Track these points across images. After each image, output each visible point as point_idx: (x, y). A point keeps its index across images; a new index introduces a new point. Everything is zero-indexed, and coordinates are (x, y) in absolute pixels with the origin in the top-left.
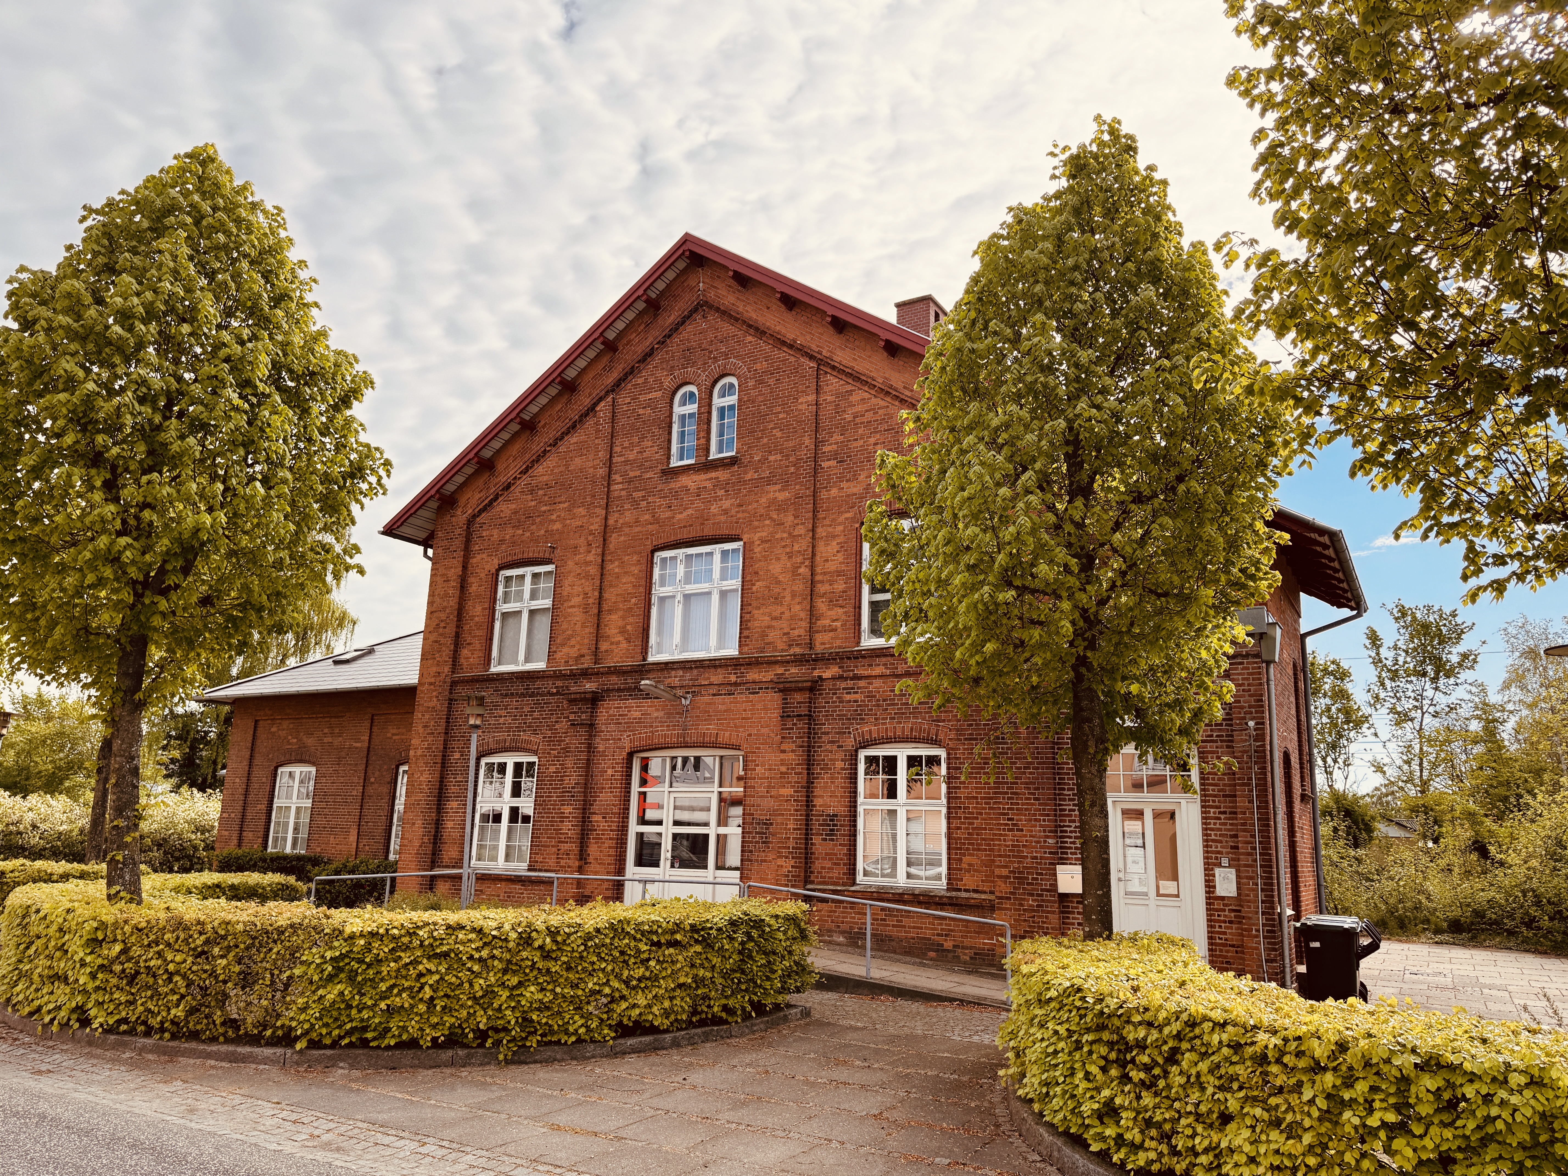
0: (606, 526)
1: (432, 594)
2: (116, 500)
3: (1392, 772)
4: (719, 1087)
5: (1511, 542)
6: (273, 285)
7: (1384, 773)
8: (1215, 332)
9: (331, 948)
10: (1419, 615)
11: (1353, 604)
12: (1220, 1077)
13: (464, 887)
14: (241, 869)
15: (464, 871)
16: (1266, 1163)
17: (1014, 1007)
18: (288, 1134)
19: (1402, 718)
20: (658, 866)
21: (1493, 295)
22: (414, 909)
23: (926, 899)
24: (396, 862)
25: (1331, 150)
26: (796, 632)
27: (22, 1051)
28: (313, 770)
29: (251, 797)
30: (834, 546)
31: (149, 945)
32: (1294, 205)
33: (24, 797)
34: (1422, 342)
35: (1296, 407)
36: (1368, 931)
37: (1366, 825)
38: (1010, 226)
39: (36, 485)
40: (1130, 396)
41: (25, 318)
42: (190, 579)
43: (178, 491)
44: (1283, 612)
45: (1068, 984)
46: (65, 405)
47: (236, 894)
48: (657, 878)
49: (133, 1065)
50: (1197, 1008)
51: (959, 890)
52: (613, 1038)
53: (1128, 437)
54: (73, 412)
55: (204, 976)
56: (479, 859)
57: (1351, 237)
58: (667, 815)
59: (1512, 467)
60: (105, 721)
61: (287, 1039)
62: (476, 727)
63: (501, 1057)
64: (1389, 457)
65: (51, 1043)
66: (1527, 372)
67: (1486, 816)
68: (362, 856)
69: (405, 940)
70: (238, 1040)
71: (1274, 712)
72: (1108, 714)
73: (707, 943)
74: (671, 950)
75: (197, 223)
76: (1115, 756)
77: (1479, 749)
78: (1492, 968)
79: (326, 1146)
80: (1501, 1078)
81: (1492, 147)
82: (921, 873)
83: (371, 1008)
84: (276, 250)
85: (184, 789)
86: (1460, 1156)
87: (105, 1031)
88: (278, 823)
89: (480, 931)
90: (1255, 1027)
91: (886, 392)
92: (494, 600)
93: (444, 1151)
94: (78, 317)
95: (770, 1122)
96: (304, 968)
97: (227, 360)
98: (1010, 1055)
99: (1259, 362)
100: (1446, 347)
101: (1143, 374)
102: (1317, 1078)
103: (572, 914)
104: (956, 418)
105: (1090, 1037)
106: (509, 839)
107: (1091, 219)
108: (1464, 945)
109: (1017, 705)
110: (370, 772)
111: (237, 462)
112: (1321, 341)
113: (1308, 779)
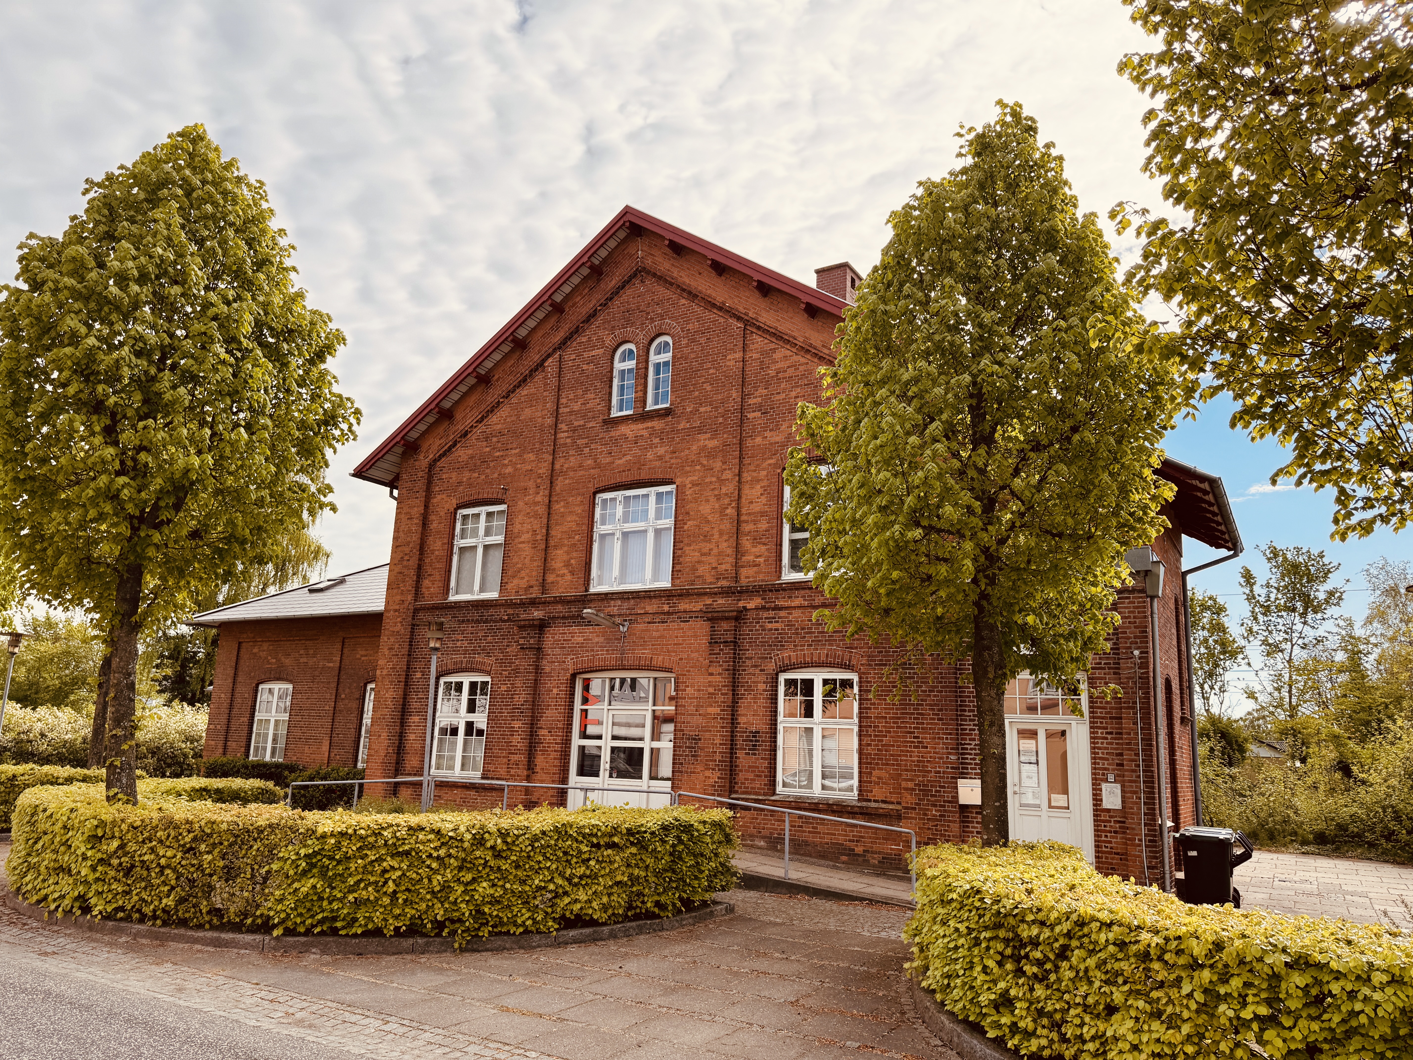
0: (553, 470)
1: (397, 530)
2: (116, 443)
3: (1263, 699)
4: (652, 975)
5: (1377, 488)
6: (256, 251)
7: (1256, 699)
8: (1108, 296)
9: (305, 846)
10: (1289, 556)
11: (1230, 545)
12: (1107, 972)
13: (424, 793)
14: (225, 775)
15: (425, 779)
16: (1147, 1050)
17: (919, 906)
18: (266, 1012)
19: (1272, 649)
20: (597, 775)
21: (1364, 264)
22: (379, 812)
23: (839, 808)
24: (364, 770)
25: (1216, 128)
26: (724, 567)
27: (30, 935)
28: (290, 687)
29: (235, 711)
30: (758, 490)
31: (143, 842)
32: (1182, 179)
33: (34, 709)
34: (1298, 305)
35: (1182, 363)
36: (1241, 842)
37: (1240, 746)
38: (921, 198)
39: (45, 430)
40: (1029, 353)
41: (34, 280)
42: (182, 514)
43: (171, 436)
44: (1166, 552)
45: (968, 887)
46: (70, 358)
47: (221, 796)
48: (596, 786)
49: (130, 948)
50: (1085, 908)
51: (870, 801)
52: (557, 930)
53: (1028, 391)
54: (77, 364)
55: (192, 870)
56: (438, 768)
57: (1234, 206)
58: (606, 730)
59: (1379, 420)
60: (105, 641)
61: (265, 927)
62: (436, 649)
63: (456, 945)
64: (1268, 410)
65: (56, 928)
66: (1395, 332)
67: (1350, 738)
68: (334, 765)
69: (371, 839)
70: (222, 927)
71: (1157, 642)
72: (1006, 643)
73: (642, 845)
74: (610, 851)
75: (188, 194)
76: (1012, 681)
77: (1343, 678)
78: (1355, 877)
79: (300, 1023)
80: (1365, 976)
81: (1365, 126)
82: (835, 785)
83: (340, 900)
84: (259, 219)
85: (176, 703)
86: (1326, 1047)
87: (104, 918)
88: (258, 735)
89: (438, 832)
90: (1138, 927)
91: (806, 350)
92: (453, 536)
93: (405, 1029)
94: (82, 279)
95: (697, 1007)
96: (281, 864)
97: (215, 318)
98: (915, 949)
99: (1148, 322)
100: (1320, 309)
101: (1042, 333)
102: (1196, 974)
103: (521, 818)
104: (869, 373)
105: (987, 934)
106: (465, 750)
107: (994, 192)
108: (1328, 856)
109: (923, 634)
110: (340, 689)
111: (224, 410)
112: (1206, 303)
113: (1187, 704)
